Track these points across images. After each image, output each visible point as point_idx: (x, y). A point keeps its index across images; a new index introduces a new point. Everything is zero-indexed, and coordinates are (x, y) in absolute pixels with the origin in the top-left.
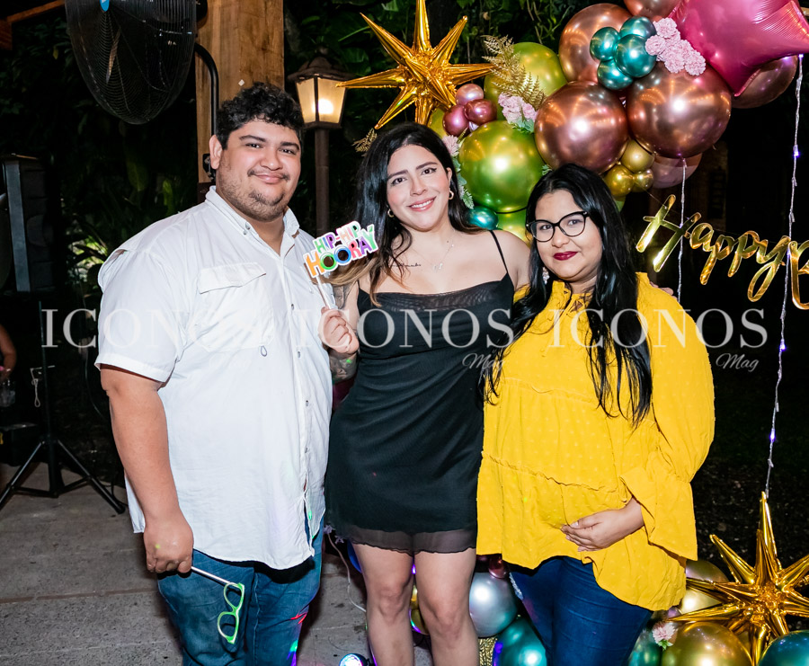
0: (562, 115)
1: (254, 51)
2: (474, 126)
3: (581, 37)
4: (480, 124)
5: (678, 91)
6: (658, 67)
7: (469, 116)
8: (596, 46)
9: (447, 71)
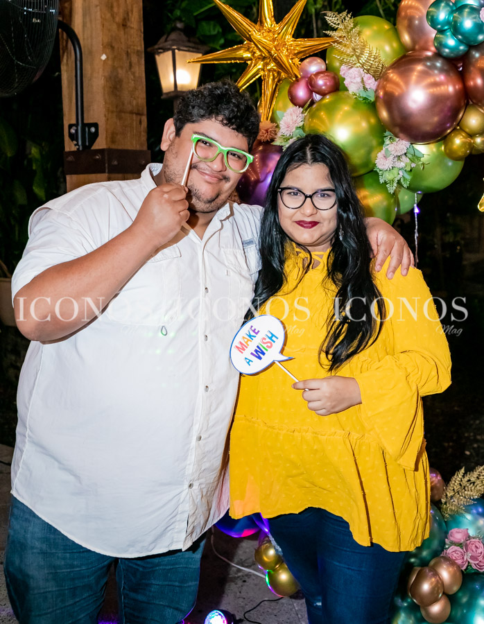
0: (402, 83)
1: (115, 27)
2: (317, 97)
3: (417, 9)
4: (323, 94)
7: (312, 87)
8: (432, 17)
9: (291, 45)
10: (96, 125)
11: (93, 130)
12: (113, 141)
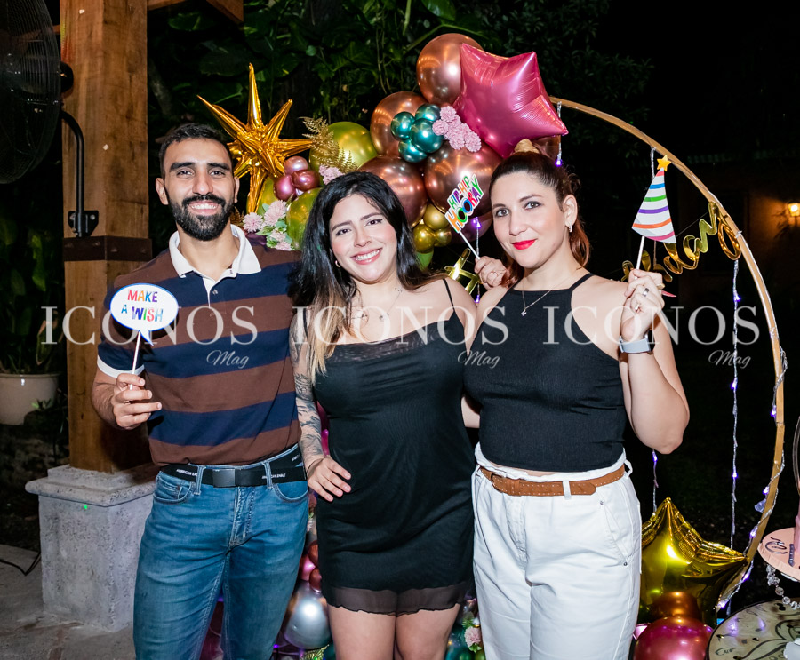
1: (118, 118)
2: (300, 193)
3: (387, 118)
4: (305, 190)
5: (462, 164)
6: (445, 144)
7: (296, 184)
8: (395, 127)
9: (277, 145)
10: (96, 213)
11: (93, 217)
12: (113, 229)
